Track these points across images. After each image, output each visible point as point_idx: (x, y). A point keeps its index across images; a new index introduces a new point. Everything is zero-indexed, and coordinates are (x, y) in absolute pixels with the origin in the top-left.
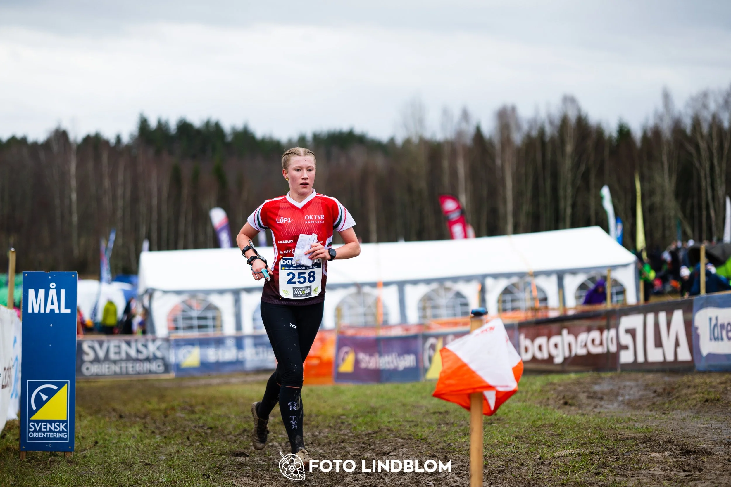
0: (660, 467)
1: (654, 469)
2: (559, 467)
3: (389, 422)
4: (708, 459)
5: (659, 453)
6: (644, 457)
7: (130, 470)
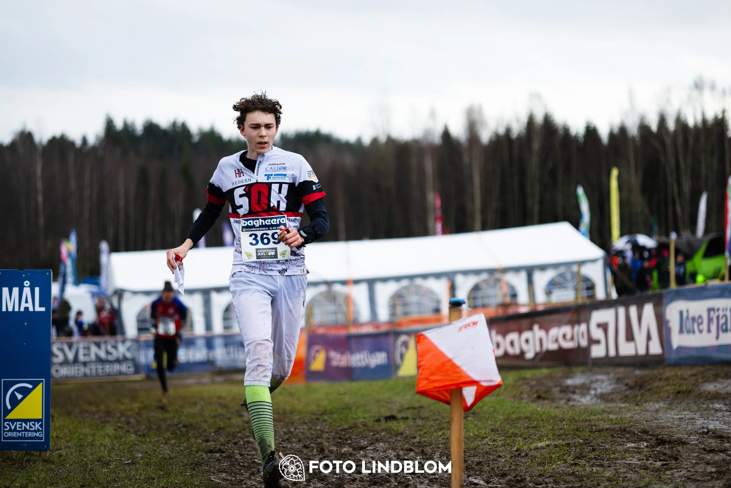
0: (636, 457)
1: (631, 458)
2: (536, 458)
3: (364, 418)
4: (683, 448)
5: (634, 443)
6: (619, 448)
7: (107, 468)
